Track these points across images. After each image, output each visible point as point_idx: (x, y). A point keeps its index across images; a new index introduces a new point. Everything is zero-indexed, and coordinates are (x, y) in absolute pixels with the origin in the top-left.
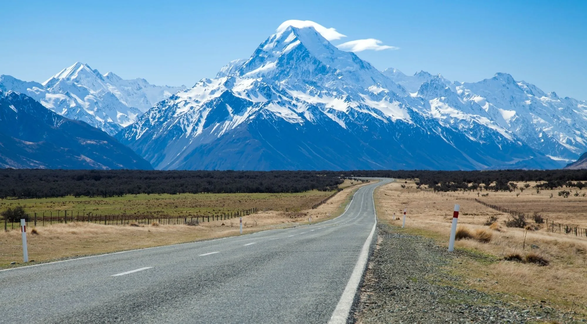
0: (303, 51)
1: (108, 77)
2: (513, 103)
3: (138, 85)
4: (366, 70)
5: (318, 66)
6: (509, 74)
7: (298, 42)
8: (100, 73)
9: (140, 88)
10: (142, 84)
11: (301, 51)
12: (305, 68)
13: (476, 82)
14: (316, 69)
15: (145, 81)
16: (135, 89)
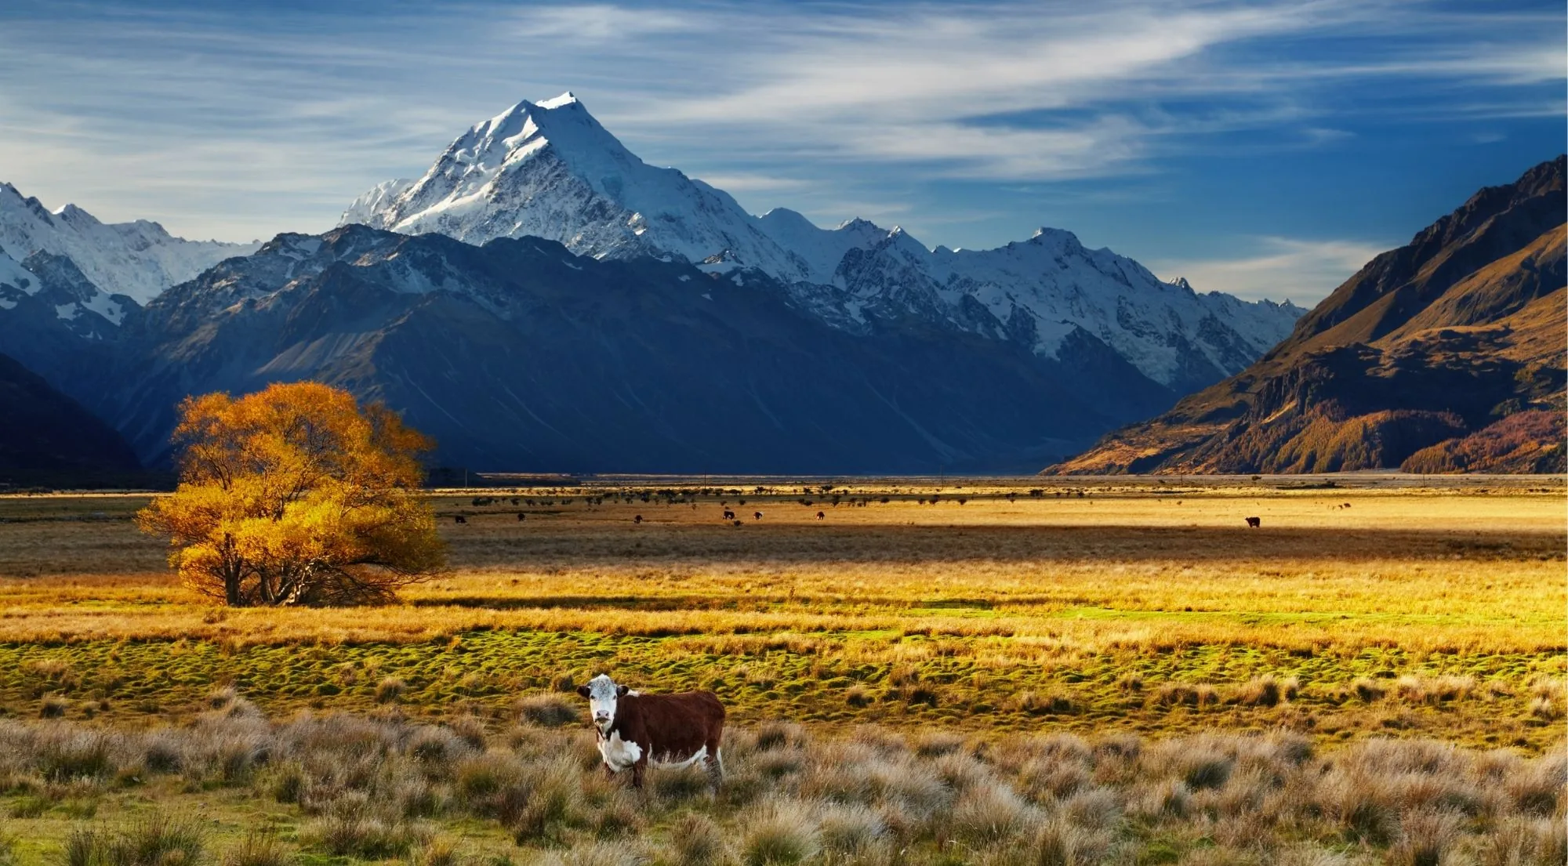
0: (554, 164)
1: (63, 216)
2: (1078, 303)
3: (142, 237)
4: (711, 214)
5: (587, 202)
6: (1070, 233)
7: (541, 142)
8: (45, 206)
9: (147, 245)
10: (149, 237)
11: (549, 164)
12: (556, 207)
13: (989, 247)
14: (582, 211)
15: (157, 227)
16: (132, 247)
